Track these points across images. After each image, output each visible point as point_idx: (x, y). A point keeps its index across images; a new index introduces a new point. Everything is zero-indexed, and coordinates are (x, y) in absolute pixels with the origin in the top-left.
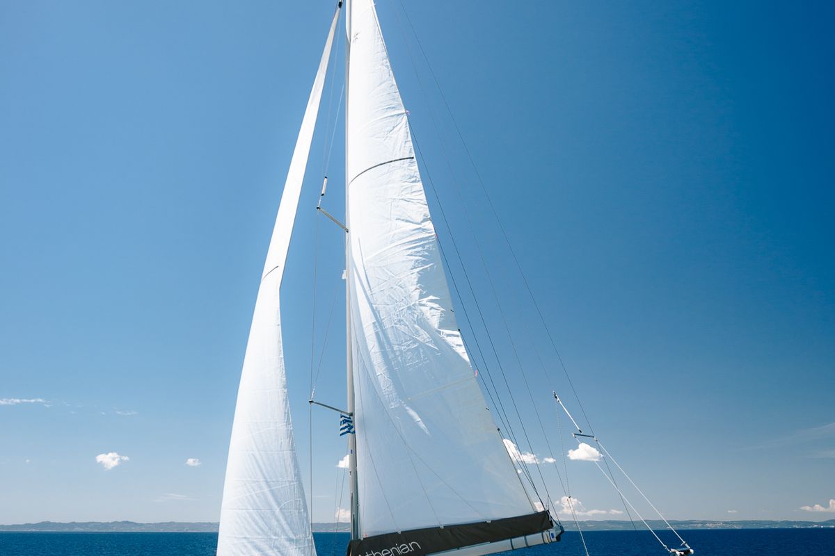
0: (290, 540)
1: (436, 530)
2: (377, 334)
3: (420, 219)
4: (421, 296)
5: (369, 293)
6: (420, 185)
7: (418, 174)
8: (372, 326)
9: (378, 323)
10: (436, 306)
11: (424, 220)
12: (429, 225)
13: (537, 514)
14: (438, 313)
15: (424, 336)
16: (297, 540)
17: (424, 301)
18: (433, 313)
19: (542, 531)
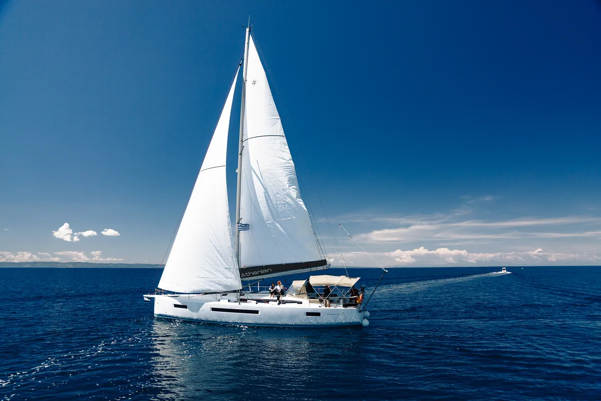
0: (226, 268)
1: (282, 265)
2: (265, 196)
3: (288, 159)
4: (289, 186)
5: (262, 181)
6: (287, 147)
7: (286, 143)
8: (263, 193)
9: (266, 192)
10: (294, 190)
11: (290, 160)
12: (292, 162)
13: (322, 260)
14: (295, 193)
15: (289, 200)
16: (229, 268)
17: (290, 188)
18: (294, 192)
19: (323, 265)
